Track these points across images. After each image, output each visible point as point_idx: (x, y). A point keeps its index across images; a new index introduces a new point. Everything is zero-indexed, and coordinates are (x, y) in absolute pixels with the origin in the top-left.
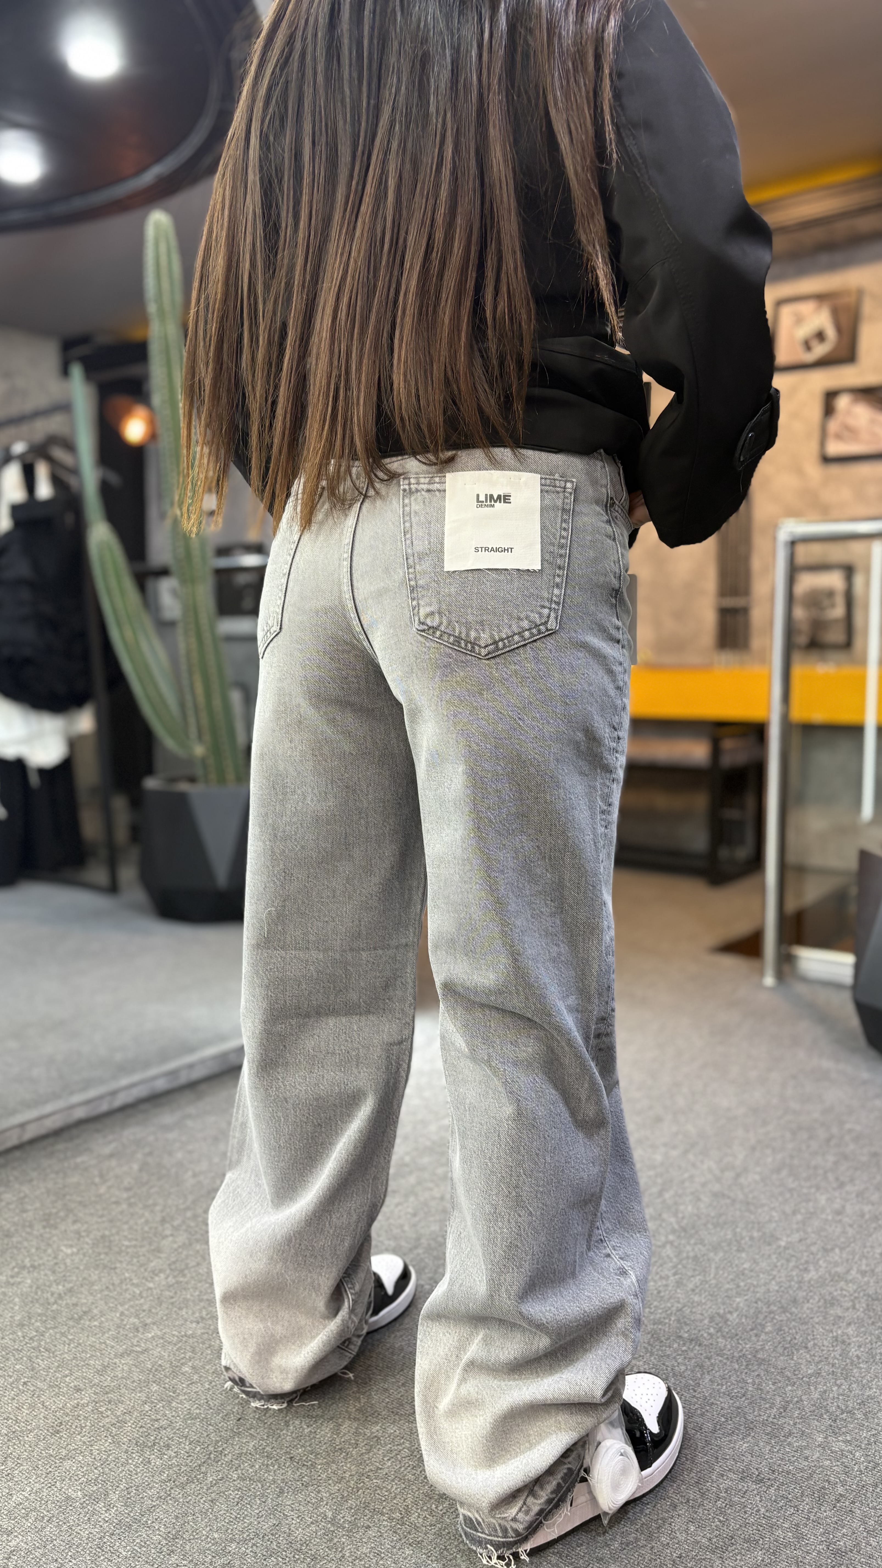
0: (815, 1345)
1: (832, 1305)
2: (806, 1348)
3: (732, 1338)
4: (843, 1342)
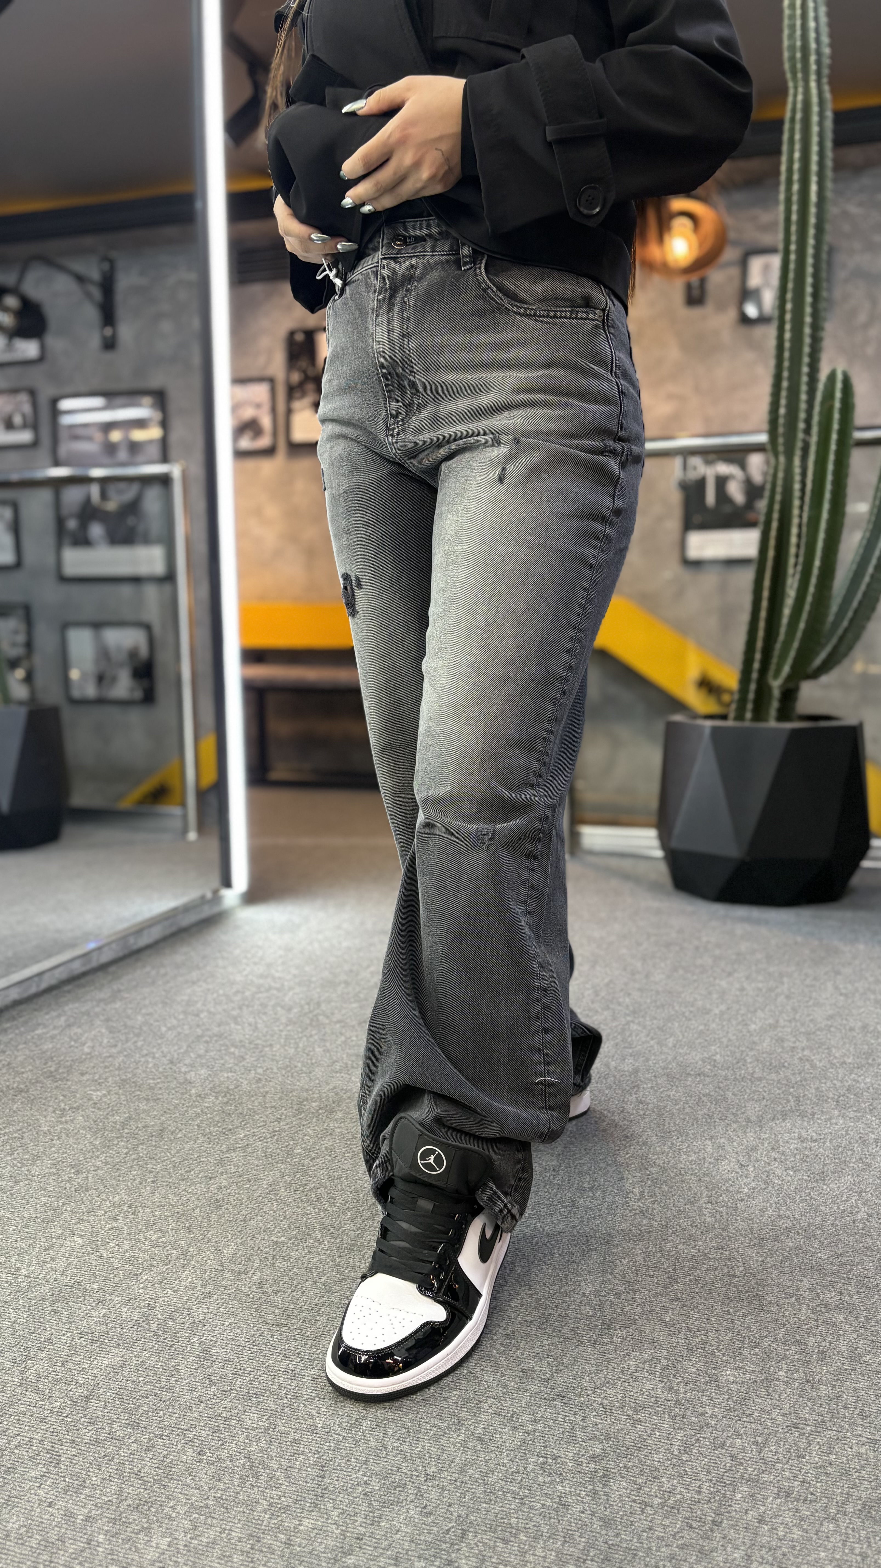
0: (789, 1064)
1: (782, 1041)
2: (784, 1067)
3: (728, 1070)
4: (807, 1060)
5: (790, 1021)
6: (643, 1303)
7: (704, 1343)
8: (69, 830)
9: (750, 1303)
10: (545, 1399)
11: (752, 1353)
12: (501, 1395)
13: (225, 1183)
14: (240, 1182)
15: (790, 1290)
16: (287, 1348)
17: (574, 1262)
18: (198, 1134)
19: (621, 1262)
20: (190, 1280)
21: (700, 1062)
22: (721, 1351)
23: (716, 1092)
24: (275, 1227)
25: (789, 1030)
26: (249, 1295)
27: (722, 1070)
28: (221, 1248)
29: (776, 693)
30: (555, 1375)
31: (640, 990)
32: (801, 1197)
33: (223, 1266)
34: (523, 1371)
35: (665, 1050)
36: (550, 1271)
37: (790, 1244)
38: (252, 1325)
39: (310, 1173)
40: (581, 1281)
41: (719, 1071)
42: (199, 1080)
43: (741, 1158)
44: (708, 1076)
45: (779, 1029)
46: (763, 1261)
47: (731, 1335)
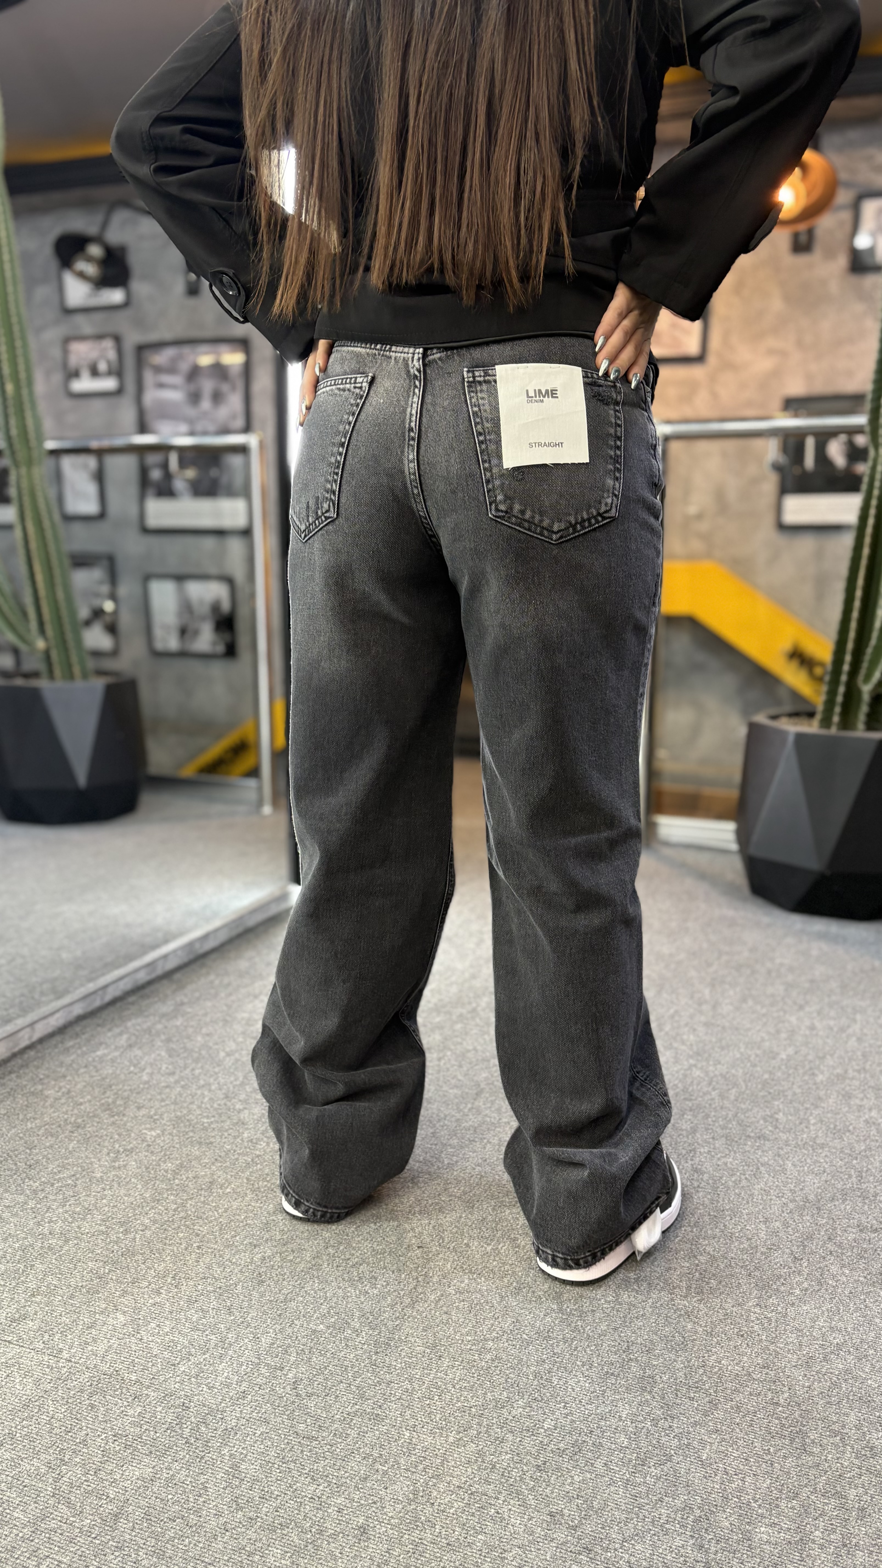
5: (859, 1071)
6: (681, 1433)
7: (741, 1490)
8: (147, 799)
9: (792, 1440)
10: (571, 1551)
11: (789, 1506)
12: (527, 1544)
13: (269, 1253)
14: (284, 1252)
15: (836, 1427)
16: (315, 1468)
17: (612, 1374)
18: (247, 1189)
19: (661, 1378)
20: (226, 1374)
21: (762, 1122)
22: (757, 1501)
23: (775, 1160)
24: (315, 1312)
25: (857, 1083)
26: (282, 1397)
27: (783, 1132)
28: (259, 1335)
29: (866, 697)
30: (584, 1521)
31: (707, 1024)
32: (855, 1304)
33: (259, 1359)
34: (551, 1514)
35: (727, 1103)
36: (587, 1385)
37: (841, 1366)
38: (283, 1436)
39: (354, 1245)
40: (618, 1400)
41: (781, 1134)
42: (252, 1121)
43: (795, 1248)
44: (768, 1140)
45: (847, 1081)
46: (809, 1387)
47: (769, 1481)
